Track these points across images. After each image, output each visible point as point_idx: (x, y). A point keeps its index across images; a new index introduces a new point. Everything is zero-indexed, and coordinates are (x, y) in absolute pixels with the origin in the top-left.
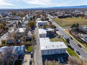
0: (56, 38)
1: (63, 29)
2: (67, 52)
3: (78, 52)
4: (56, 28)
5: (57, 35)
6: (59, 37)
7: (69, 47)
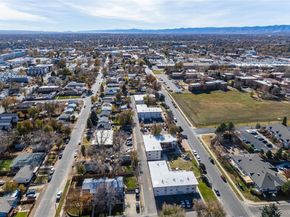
0: (181, 160)
1: (198, 133)
2: (198, 190)
3: (217, 192)
4: (182, 130)
5: (184, 151)
6: (187, 158)
7: (205, 180)
